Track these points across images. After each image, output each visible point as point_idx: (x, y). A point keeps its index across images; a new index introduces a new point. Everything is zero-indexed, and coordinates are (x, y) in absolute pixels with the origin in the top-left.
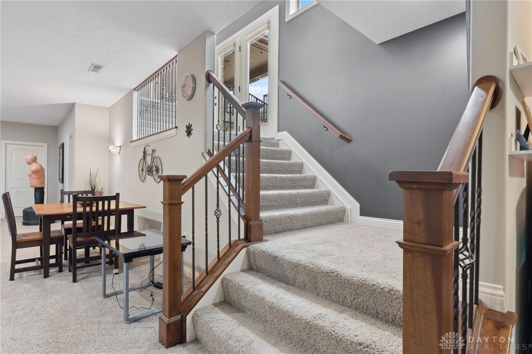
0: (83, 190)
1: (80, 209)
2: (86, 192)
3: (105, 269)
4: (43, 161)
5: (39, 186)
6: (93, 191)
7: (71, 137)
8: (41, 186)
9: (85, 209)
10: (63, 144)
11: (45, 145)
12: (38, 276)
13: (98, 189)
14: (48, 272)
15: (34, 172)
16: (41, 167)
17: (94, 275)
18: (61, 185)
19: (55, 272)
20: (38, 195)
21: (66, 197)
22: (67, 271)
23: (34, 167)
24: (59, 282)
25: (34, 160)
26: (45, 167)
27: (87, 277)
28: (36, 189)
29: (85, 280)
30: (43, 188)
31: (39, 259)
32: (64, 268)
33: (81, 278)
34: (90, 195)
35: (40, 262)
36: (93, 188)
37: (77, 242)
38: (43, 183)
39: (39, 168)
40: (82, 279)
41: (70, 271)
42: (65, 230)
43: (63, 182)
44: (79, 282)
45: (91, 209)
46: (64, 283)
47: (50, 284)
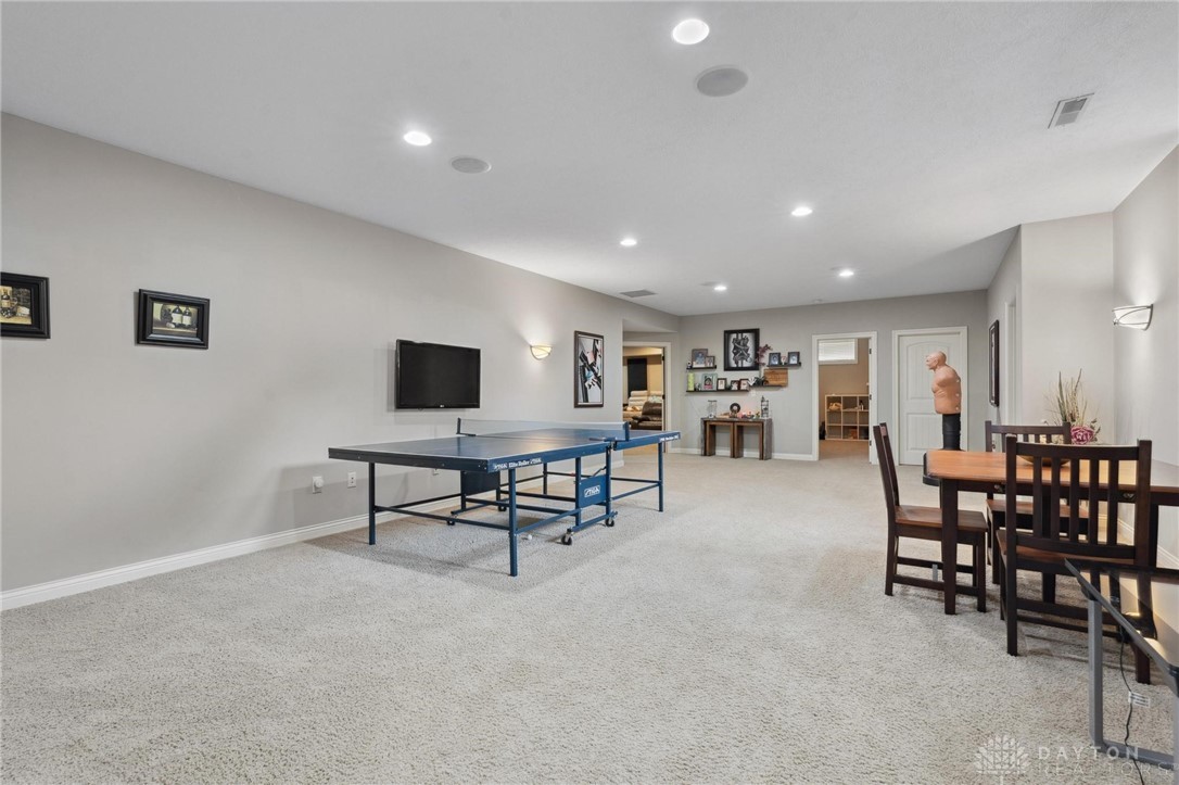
0: (1041, 423)
1: (1025, 474)
2: (1049, 431)
3: (1100, 650)
4: (958, 364)
5: (951, 411)
6: (1066, 430)
7: (1013, 305)
8: (954, 412)
9: (1038, 475)
10: (997, 324)
11: (964, 330)
12: (934, 602)
13: (1084, 421)
14: (954, 603)
15: (943, 384)
16: (955, 373)
17: (1067, 655)
18: (994, 409)
19: (970, 606)
20: (949, 429)
21: (996, 438)
22: (997, 615)
23: (942, 373)
24: (976, 638)
25: (942, 361)
26: (963, 374)
27: (1047, 653)
28: (946, 416)
29: (1041, 659)
30: (958, 416)
31: (940, 566)
32: (989, 605)
33: (1028, 648)
34: (1058, 440)
35: (940, 572)
36: (1069, 419)
37: (1017, 554)
38: (959, 405)
39: (951, 376)
40: (1035, 653)
41: (1002, 618)
42: (995, 513)
43: (997, 403)
44: (1025, 660)
45: (1056, 476)
46: (986, 643)
47: (956, 634)
